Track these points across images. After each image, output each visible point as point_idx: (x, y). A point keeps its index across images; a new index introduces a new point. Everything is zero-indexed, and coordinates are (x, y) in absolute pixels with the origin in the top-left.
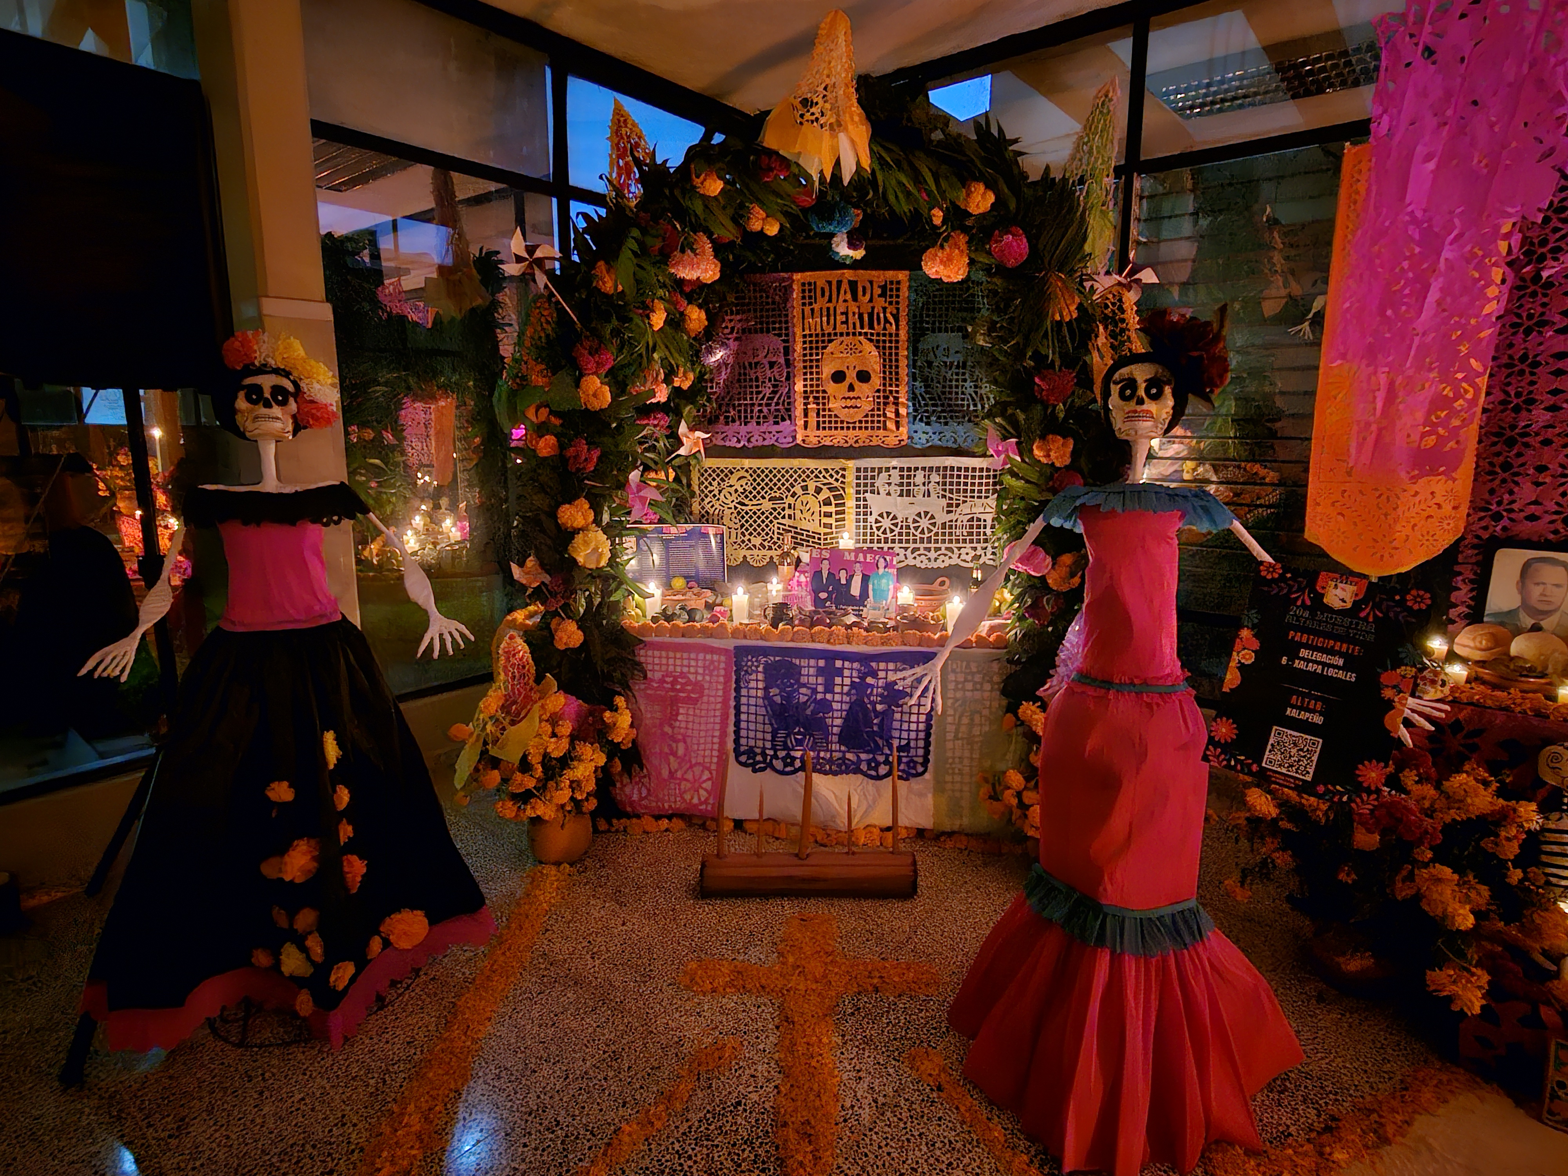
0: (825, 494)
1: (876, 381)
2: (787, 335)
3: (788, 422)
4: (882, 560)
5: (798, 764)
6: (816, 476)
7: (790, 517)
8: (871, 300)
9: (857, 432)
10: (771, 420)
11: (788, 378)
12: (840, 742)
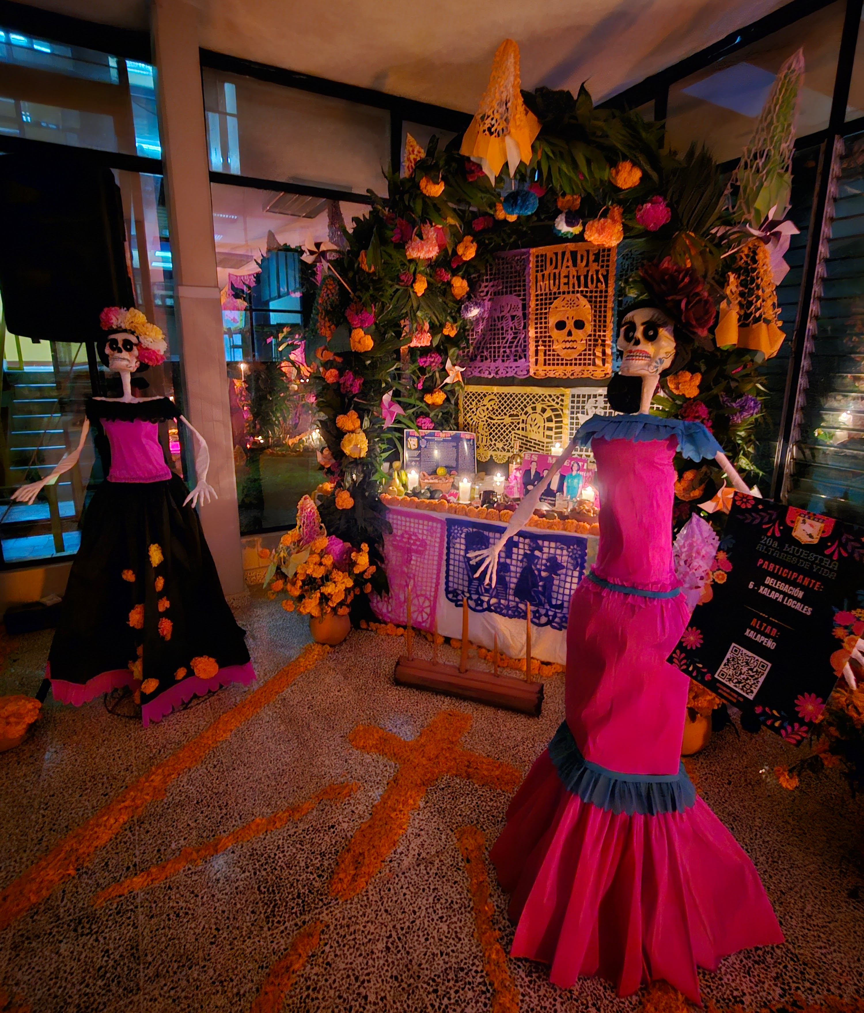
0: (549, 413)
1: (589, 328)
2: (524, 295)
3: (523, 360)
4: (576, 465)
5: (485, 606)
6: (543, 400)
7: (523, 429)
8: (587, 265)
9: (573, 367)
10: (512, 358)
11: (525, 327)
12: (515, 595)
